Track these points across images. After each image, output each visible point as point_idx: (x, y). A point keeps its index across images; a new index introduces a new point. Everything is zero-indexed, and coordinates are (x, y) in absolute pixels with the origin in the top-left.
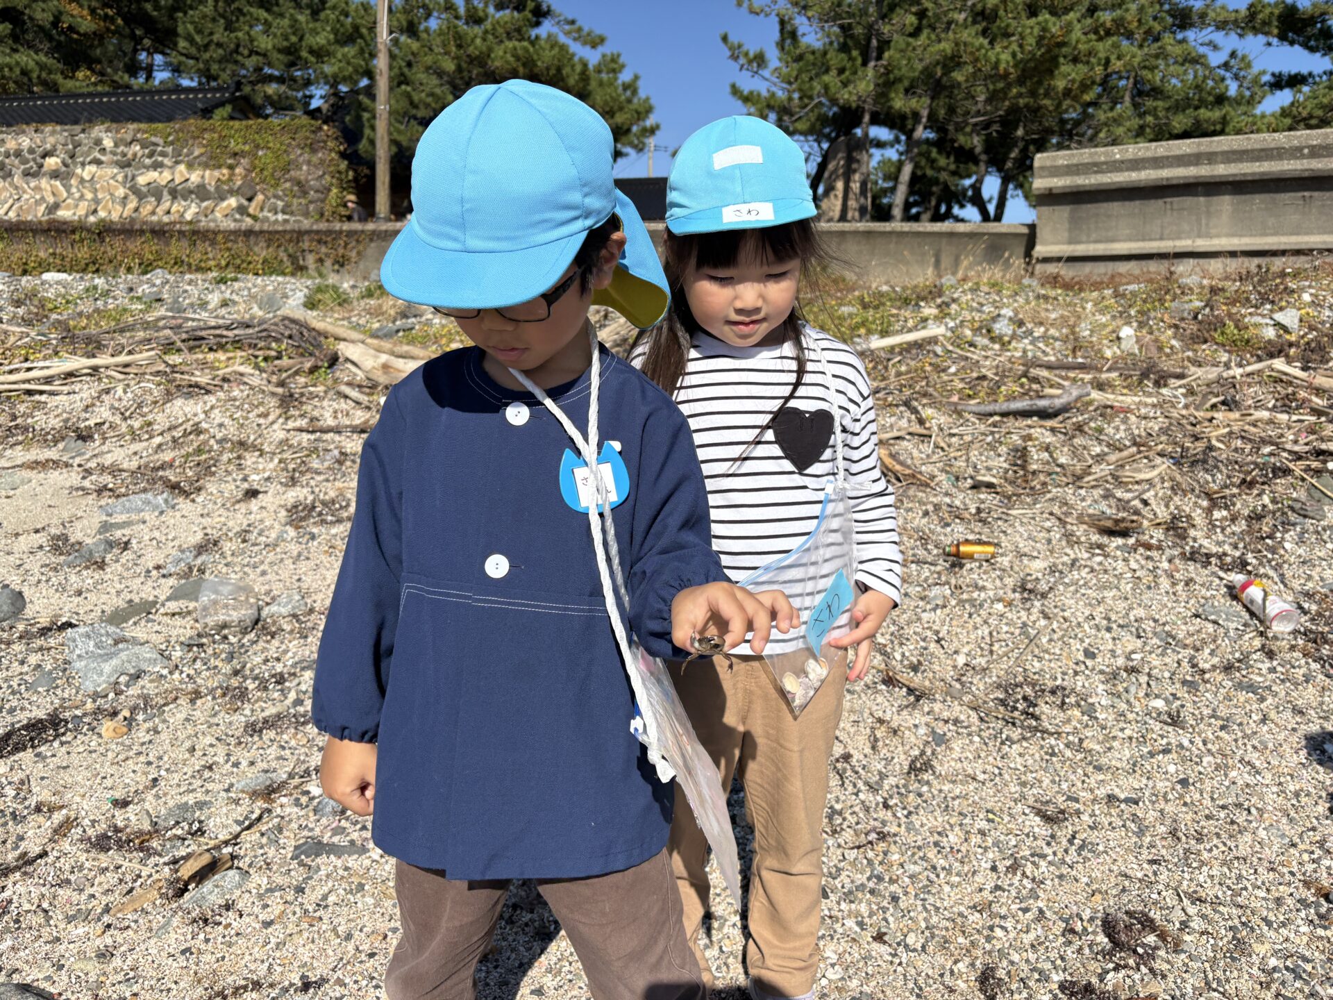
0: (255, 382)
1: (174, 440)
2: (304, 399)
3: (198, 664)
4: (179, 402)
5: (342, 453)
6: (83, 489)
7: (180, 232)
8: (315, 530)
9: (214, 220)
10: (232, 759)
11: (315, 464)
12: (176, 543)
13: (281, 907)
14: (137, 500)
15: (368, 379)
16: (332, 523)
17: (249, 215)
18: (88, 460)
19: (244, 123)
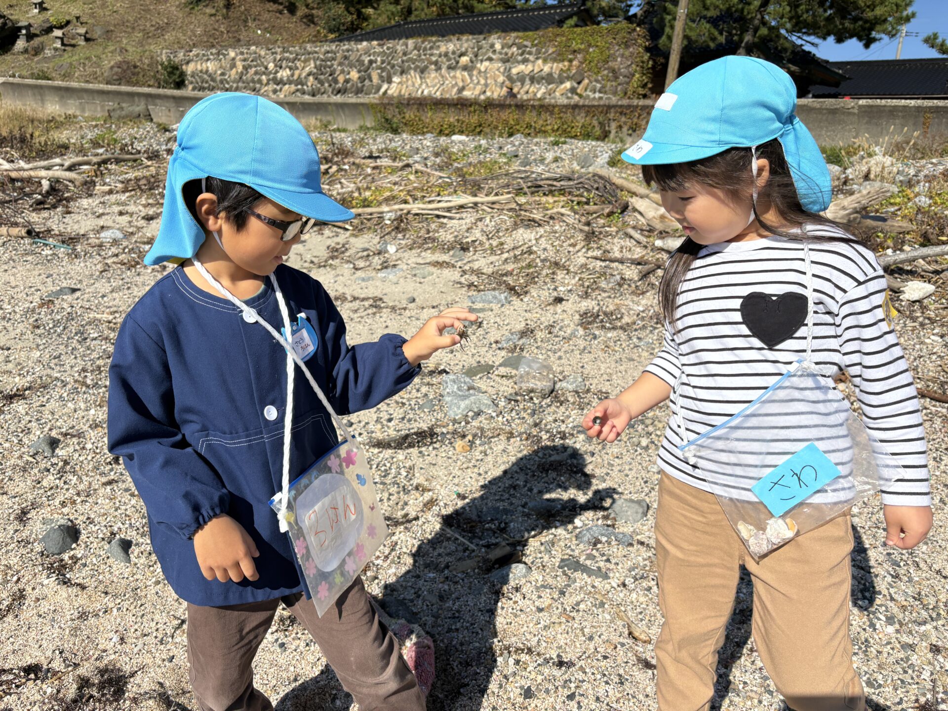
0: (571, 221)
1: (515, 257)
2: (601, 236)
3: (514, 414)
4: (521, 231)
5: (622, 278)
6: (460, 283)
7: (533, 106)
8: (597, 333)
9: (554, 98)
10: (528, 485)
11: (603, 284)
12: (509, 327)
13: (549, 601)
14: (490, 295)
15: (648, 225)
16: (609, 329)
17: (577, 94)
18: (465, 264)
19: (584, 29)
